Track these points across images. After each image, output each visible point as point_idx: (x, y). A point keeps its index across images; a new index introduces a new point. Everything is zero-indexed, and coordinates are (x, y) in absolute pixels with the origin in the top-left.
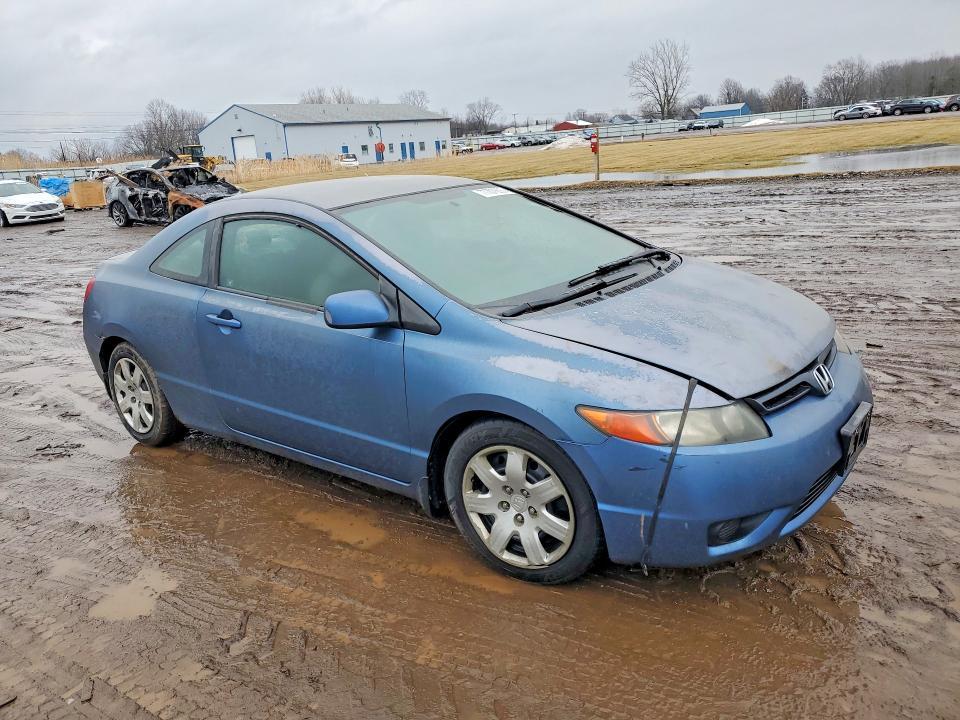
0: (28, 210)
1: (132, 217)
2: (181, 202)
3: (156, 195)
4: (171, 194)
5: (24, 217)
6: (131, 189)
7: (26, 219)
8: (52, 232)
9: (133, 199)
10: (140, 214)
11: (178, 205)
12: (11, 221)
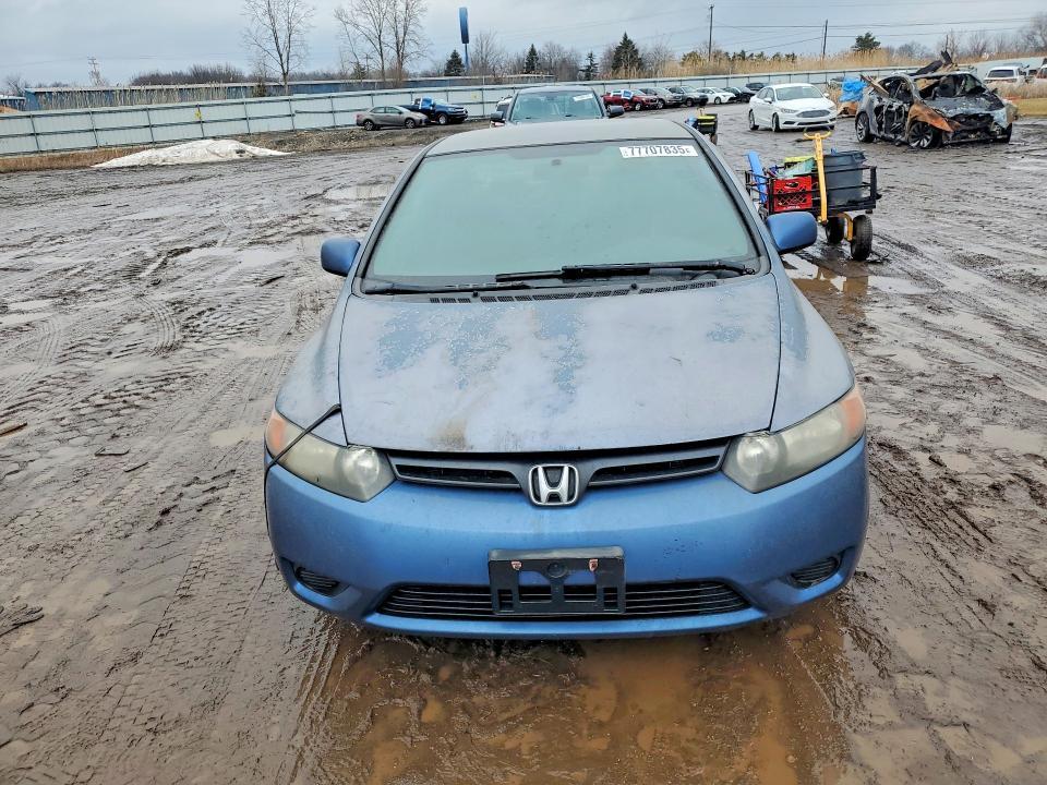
0: (798, 116)
1: (872, 131)
2: (920, 119)
3: (900, 107)
4: (914, 107)
5: (792, 123)
6: (880, 99)
7: (795, 126)
8: (799, 141)
9: (878, 110)
10: (880, 129)
11: (917, 121)
12: (782, 126)
